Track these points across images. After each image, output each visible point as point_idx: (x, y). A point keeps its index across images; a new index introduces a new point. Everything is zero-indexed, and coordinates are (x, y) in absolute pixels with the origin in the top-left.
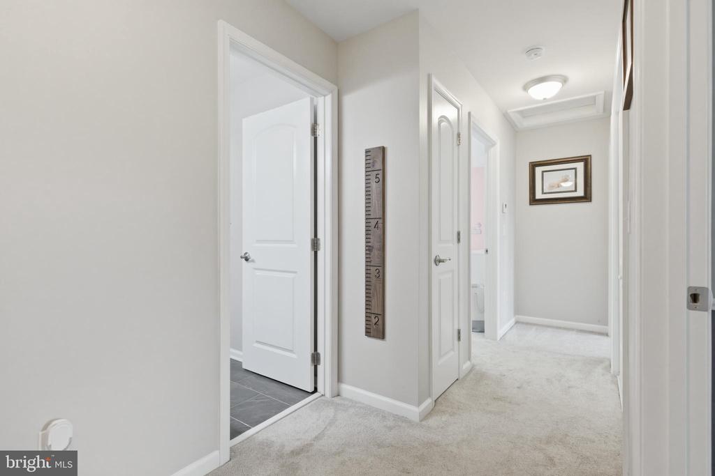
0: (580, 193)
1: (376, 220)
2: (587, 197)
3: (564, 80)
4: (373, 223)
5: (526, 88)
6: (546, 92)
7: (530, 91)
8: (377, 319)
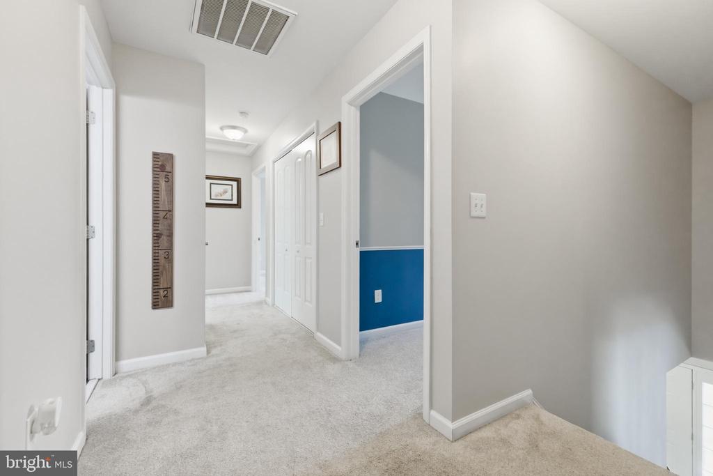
0: (235, 202)
1: (165, 213)
2: (238, 205)
3: (246, 131)
4: (162, 214)
5: (222, 128)
6: (234, 135)
7: (225, 131)
8: (166, 292)
